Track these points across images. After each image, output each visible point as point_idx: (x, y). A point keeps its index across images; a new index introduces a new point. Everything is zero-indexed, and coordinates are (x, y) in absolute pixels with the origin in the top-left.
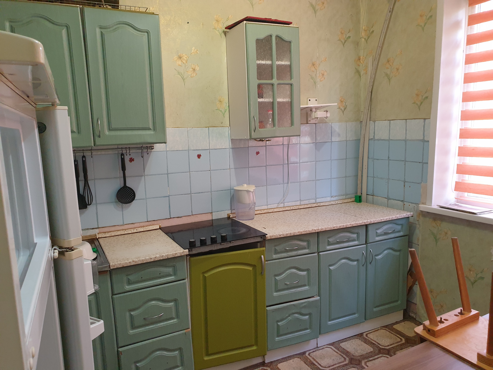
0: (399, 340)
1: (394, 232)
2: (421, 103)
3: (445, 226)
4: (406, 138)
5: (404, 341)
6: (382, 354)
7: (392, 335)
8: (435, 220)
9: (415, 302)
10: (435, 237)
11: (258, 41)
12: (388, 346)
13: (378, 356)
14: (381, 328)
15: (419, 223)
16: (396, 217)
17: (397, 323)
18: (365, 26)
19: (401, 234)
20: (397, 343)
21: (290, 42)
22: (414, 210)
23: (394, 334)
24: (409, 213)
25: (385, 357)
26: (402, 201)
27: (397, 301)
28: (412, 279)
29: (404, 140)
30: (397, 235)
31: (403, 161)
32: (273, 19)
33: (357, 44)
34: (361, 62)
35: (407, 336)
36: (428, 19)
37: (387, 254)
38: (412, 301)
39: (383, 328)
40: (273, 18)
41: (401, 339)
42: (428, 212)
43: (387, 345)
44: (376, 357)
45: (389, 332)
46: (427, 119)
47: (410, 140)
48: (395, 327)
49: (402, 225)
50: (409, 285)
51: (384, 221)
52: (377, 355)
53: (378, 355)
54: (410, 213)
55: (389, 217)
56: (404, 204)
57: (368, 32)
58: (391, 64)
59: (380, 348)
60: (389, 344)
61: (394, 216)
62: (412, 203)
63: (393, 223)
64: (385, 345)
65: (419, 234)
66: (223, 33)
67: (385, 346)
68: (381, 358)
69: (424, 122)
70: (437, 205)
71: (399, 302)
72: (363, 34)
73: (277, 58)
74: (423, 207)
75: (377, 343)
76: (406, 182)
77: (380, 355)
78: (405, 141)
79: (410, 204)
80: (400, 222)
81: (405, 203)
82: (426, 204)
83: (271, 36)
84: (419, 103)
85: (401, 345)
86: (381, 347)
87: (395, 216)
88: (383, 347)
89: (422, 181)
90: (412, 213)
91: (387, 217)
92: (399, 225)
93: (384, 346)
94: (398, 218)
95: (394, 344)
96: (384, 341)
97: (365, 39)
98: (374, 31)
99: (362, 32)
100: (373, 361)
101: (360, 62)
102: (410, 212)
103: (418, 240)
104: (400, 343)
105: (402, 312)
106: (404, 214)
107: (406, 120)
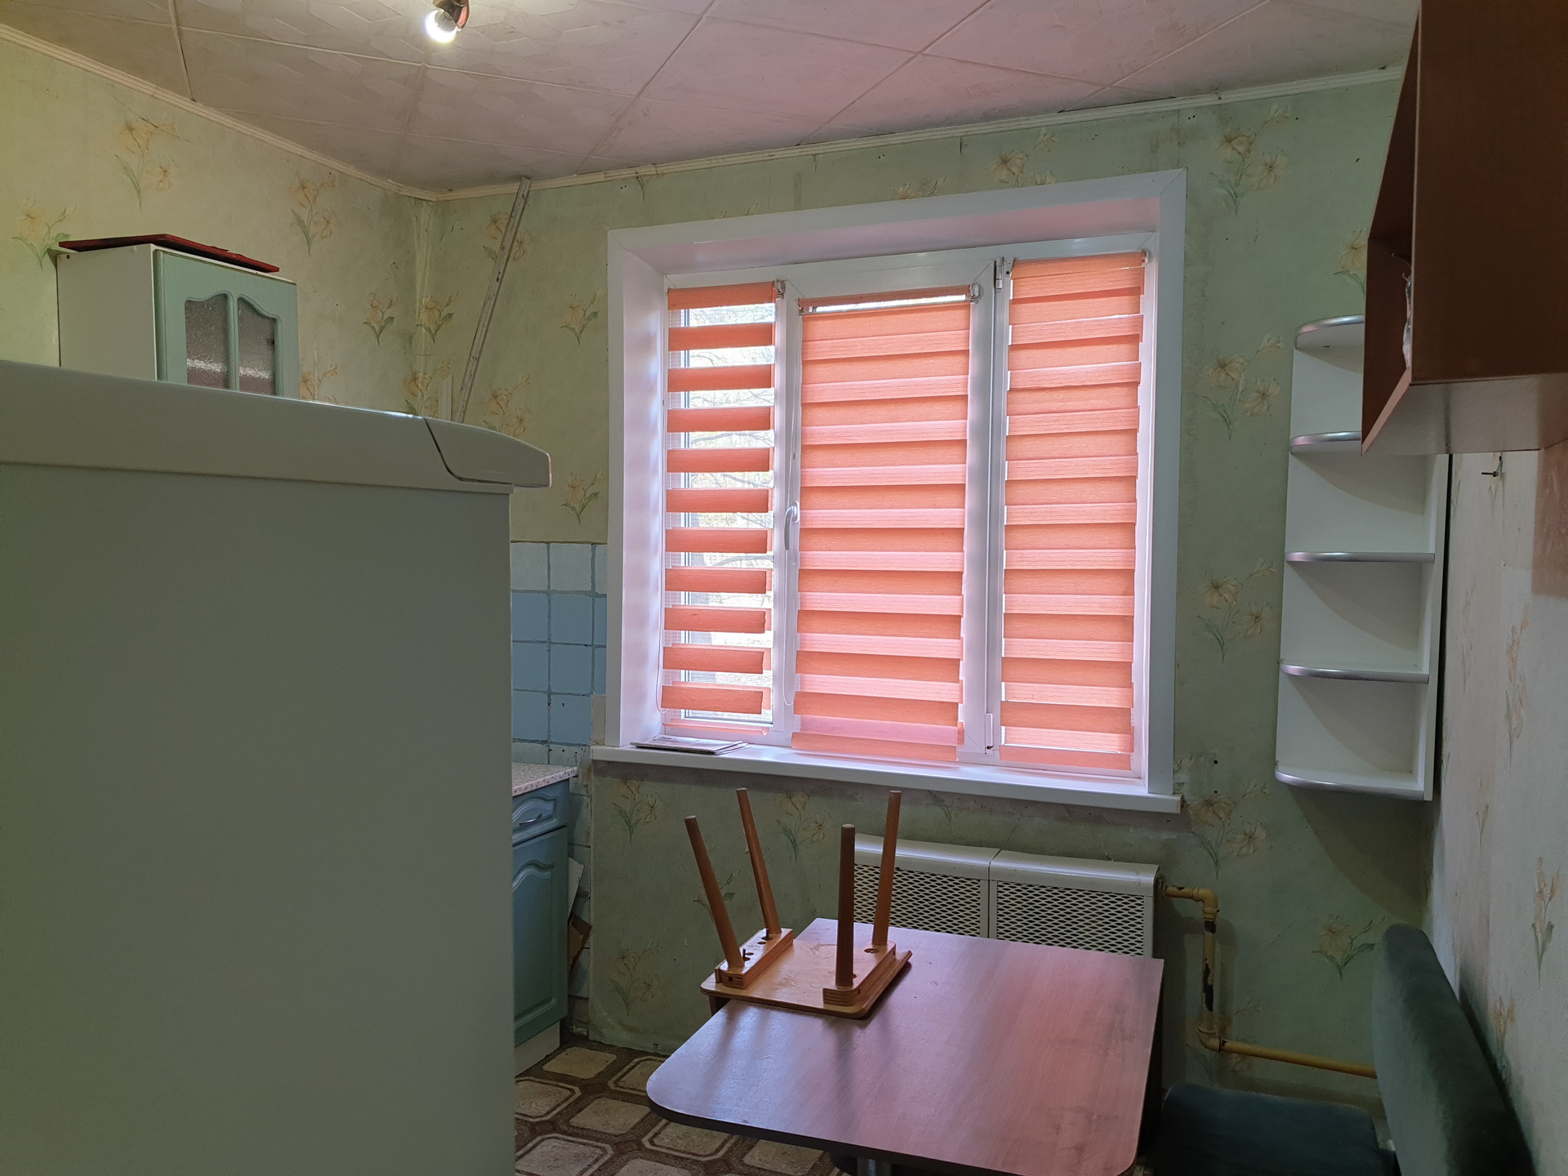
0: (568, 1093)
1: (540, 819)
2: (584, 507)
3: (650, 791)
4: (549, 586)
5: (578, 1093)
6: (540, 1134)
7: (550, 1088)
8: (625, 779)
9: (585, 995)
10: (628, 823)
11: (190, 305)
12: (548, 1113)
13: (534, 1142)
14: (518, 1079)
15: (587, 791)
16: (544, 781)
17: (548, 1058)
18: (429, 299)
19: (554, 823)
20: (566, 1100)
21: (274, 320)
22: (576, 761)
23: (552, 1085)
24: (569, 770)
25: (549, 1138)
26: (544, 742)
27: (548, 1000)
28: (581, 934)
29: (543, 592)
30: (547, 826)
31: (544, 642)
32: (231, 251)
33: (409, 339)
34: (420, 387)
35: (582, 1079)
36: (589, 319)
37: (529, 878)
38: (579, 995)
39: (522, 1079)
40: (233, 250)
41: (571, 1090)
42: (609, 762)
43: (545, 1112)
44: (530, 1145)
45: (539, 1082)
46: (599, 544)
47: (561, 592)
48: (547, 1067)
49: (555, 800)
50: (574, 954)
51: (521, 793)
52: (530, 1141)
53: (533, 1139)
54: (571, 769)
55: (530, 783)
56: (551, 750)
57: (437, 313)
58: (502, 404)
59: (533, 1124)
60: (547, 1109)
61: (540, 780)
62: (568, 744)
63: (537, 798)
64: (540, 1115)
65: (588, 818)
66: (47, 255)
67: (542, 1116)
68: (542, 1144)
69: (593, 550)
70: (631, 744)
71: (553, 1000)
72: (424, 317)
73: (241, 360)
74: (599, 752)
75: (521, 1114)
76: (553, 693)
77: (538, 1139)
78: (548, 593)
79: (564, 747)
80: (550, 794)
81: (552, 747)
82: (604, 744)
83: (225, 297)
84: (578, 507)
85: (576, 1102)
86: (531, 1120)
87: (542, 779)
88: (538, 1120)
89: (593, 688)
90: (575, 768)
91: (526, 784)
92: (549, 800)
93: (538, 1117)
94: (550, 783)
95: (559, 1105)
96: (534, 1106)
97: (429, 329)
98: (454, 315)
99: (419, 310)
100: (527, 1157)
101: (417, 386)
102: (571, 767)
103: (588, 834)
104: (572, 1099)
105: (557, 1026)
106: (559, 774)
107: (548, 543)
